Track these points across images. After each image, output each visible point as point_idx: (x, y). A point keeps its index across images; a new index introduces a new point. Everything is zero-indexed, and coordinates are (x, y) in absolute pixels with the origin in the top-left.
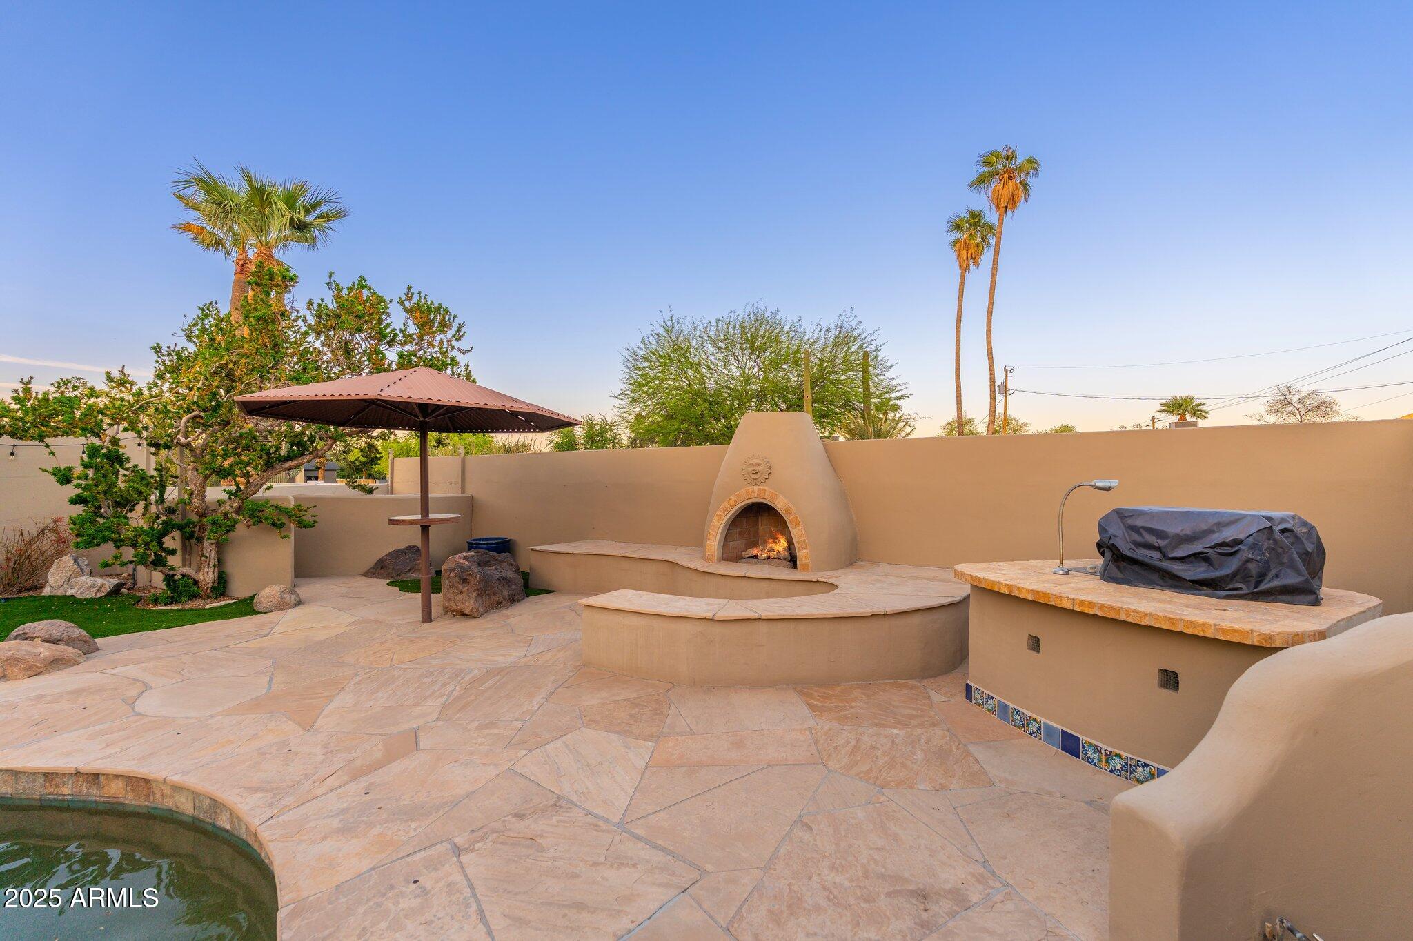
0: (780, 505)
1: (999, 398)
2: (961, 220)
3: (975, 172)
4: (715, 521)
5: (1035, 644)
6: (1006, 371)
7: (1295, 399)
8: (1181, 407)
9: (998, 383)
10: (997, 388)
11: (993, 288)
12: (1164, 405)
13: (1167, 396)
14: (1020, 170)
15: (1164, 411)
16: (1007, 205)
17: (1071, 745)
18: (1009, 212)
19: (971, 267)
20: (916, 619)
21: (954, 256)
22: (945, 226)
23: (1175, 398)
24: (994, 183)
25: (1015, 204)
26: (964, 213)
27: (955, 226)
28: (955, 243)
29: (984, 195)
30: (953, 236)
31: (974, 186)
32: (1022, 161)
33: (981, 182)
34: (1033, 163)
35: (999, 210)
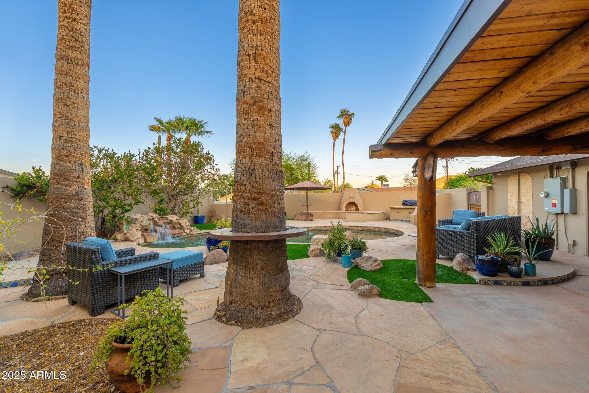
0: (356, 202)
1: (336, 175)
2: (334, 125)
3: (338, 114)
4: (344, 205)
5: (398, 213)
6: (337, 167)
7: (409, 178)
8: (381, 178)
9: (335, 170)
10: (335, 172)
11: (343, 147)
12: (377, 178)
14: (350, 115)
15: (377, 180)
16: (347, 124)
17: (402, 221)
18: (347, 127)
19: (336, 139)
20: (382, 214)
21: (331, 135)
22: (329, 126)
24: (343, 118)
25: (349, 125)
26: (334, 124)
27: (332, 127)
28: (332, 132)
29: (340, 120)
30: (331, 130)
31: (338, 117)
32: (350, 113)
33: (340, 117)
34: (353, 114)
35: (345, 125)
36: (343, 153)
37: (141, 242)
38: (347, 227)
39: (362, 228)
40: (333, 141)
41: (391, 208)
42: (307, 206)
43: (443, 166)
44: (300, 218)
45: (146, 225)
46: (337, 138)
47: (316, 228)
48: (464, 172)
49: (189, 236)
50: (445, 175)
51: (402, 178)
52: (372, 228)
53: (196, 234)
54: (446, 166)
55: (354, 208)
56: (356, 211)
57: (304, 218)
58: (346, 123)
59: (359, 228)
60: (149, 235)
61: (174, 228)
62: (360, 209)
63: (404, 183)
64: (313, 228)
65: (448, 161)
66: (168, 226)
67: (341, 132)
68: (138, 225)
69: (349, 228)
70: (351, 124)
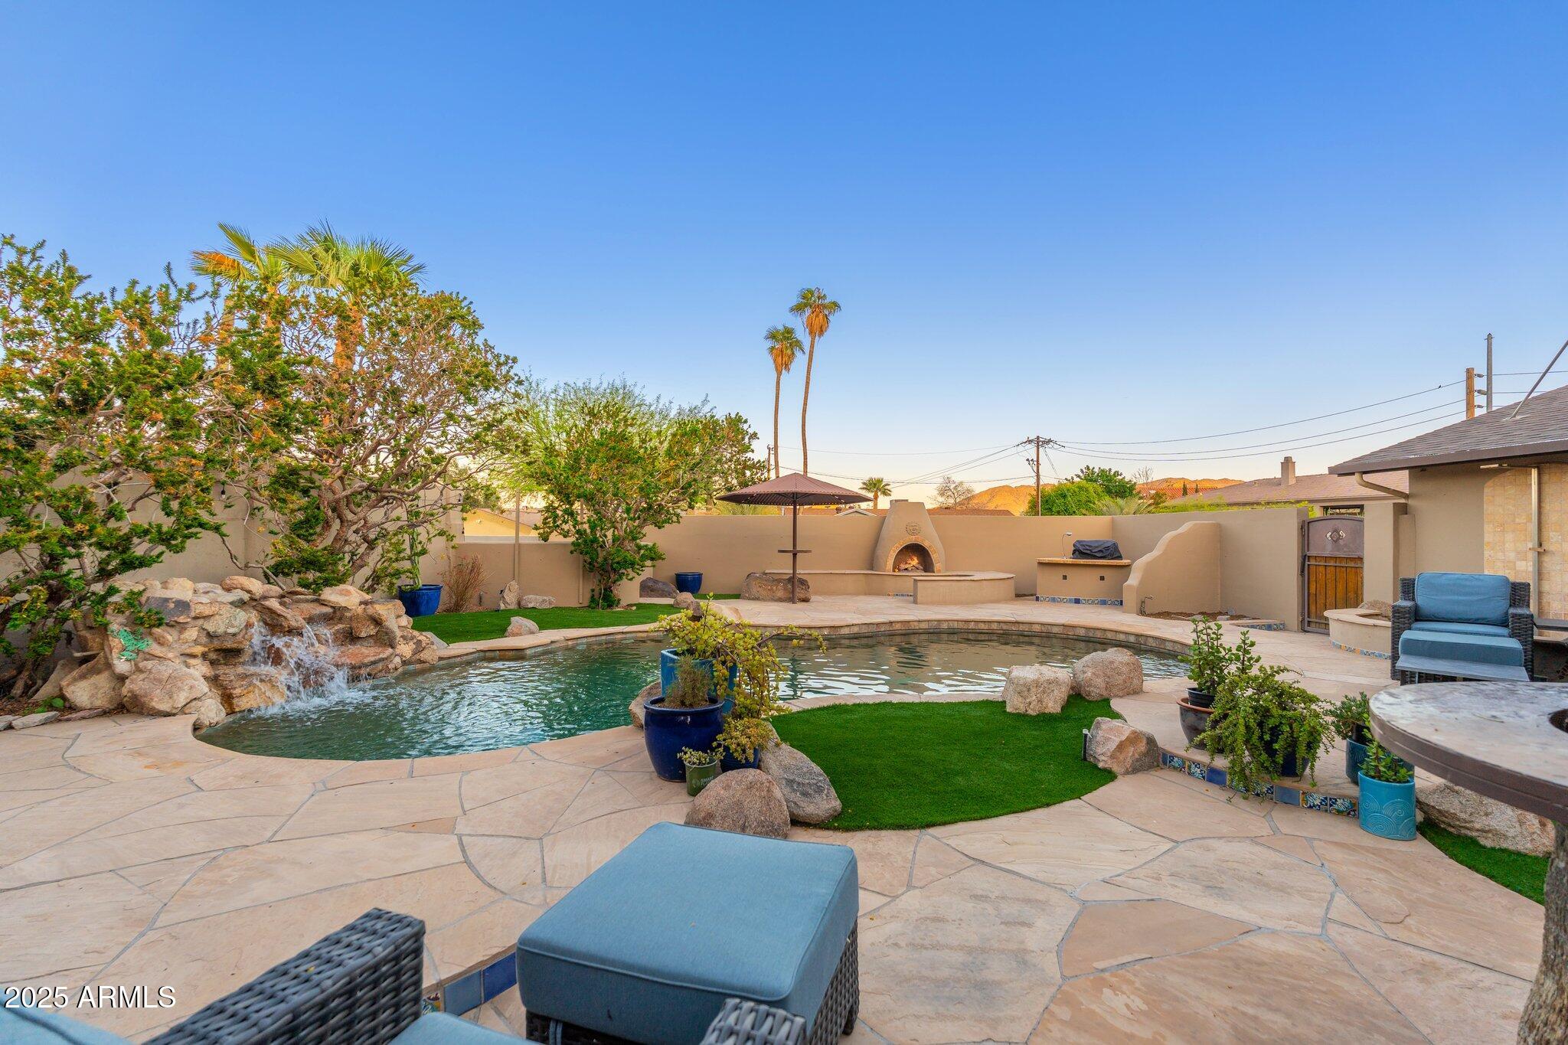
0: (926, 544)
2: (778, 331)
3: (795, 300)
4: (888, 554)
5: (1064, 577)
7: (952, 486)
8: (875, 486)
11: (807, 392)
12: (864, 484)
13: (866, 478)
14: (825, 307)
15: (863, 488)
16: (818, 330)
18: (817, 339)
19: (784, 371)
21: (769, 359)
22: (765, 333)
23: (871, 479)
24: (808, 311)
25: (822, 332)
26: (781, 328)
27: (772, 336)
28: (772, 349)
29: (799, 318)
30: (769, 344)
31: (792, 310)
32: (826, 301)
33: (798, 309)
34: (836, 305)
35: (811, 333)
36: (804, 411)
37: (212, 714)
38: (956, 625)
39: (1005, 627)
40: (775, 375)
41: (1041, 564)
42: (795, 555)
43: (1028, 460)
44: (764, 593)
45: (231, 630)
46: (787, 366)
47: (864, 630)
48: (1069, 478)
49: (411, 667)
50: (1032, 482)
51: (936, 486)
52: (1037, 628)
53: (441, 659)
54: (1035, 459)
55: (915, 562)
56: (925, 570)
57: (780, 594)
58: (816, 327)
59: (995, 626)
60: (244, 677)
61: (351, 637)
62: (937, 566)
63: (941, 499)
64: (856, 630)
65: (1041, 449)
66: (326, 632)
67: (798, 353)
68: (192, 634)
69: (961, 625)
70: (829, 330)
